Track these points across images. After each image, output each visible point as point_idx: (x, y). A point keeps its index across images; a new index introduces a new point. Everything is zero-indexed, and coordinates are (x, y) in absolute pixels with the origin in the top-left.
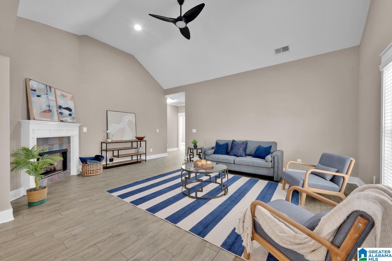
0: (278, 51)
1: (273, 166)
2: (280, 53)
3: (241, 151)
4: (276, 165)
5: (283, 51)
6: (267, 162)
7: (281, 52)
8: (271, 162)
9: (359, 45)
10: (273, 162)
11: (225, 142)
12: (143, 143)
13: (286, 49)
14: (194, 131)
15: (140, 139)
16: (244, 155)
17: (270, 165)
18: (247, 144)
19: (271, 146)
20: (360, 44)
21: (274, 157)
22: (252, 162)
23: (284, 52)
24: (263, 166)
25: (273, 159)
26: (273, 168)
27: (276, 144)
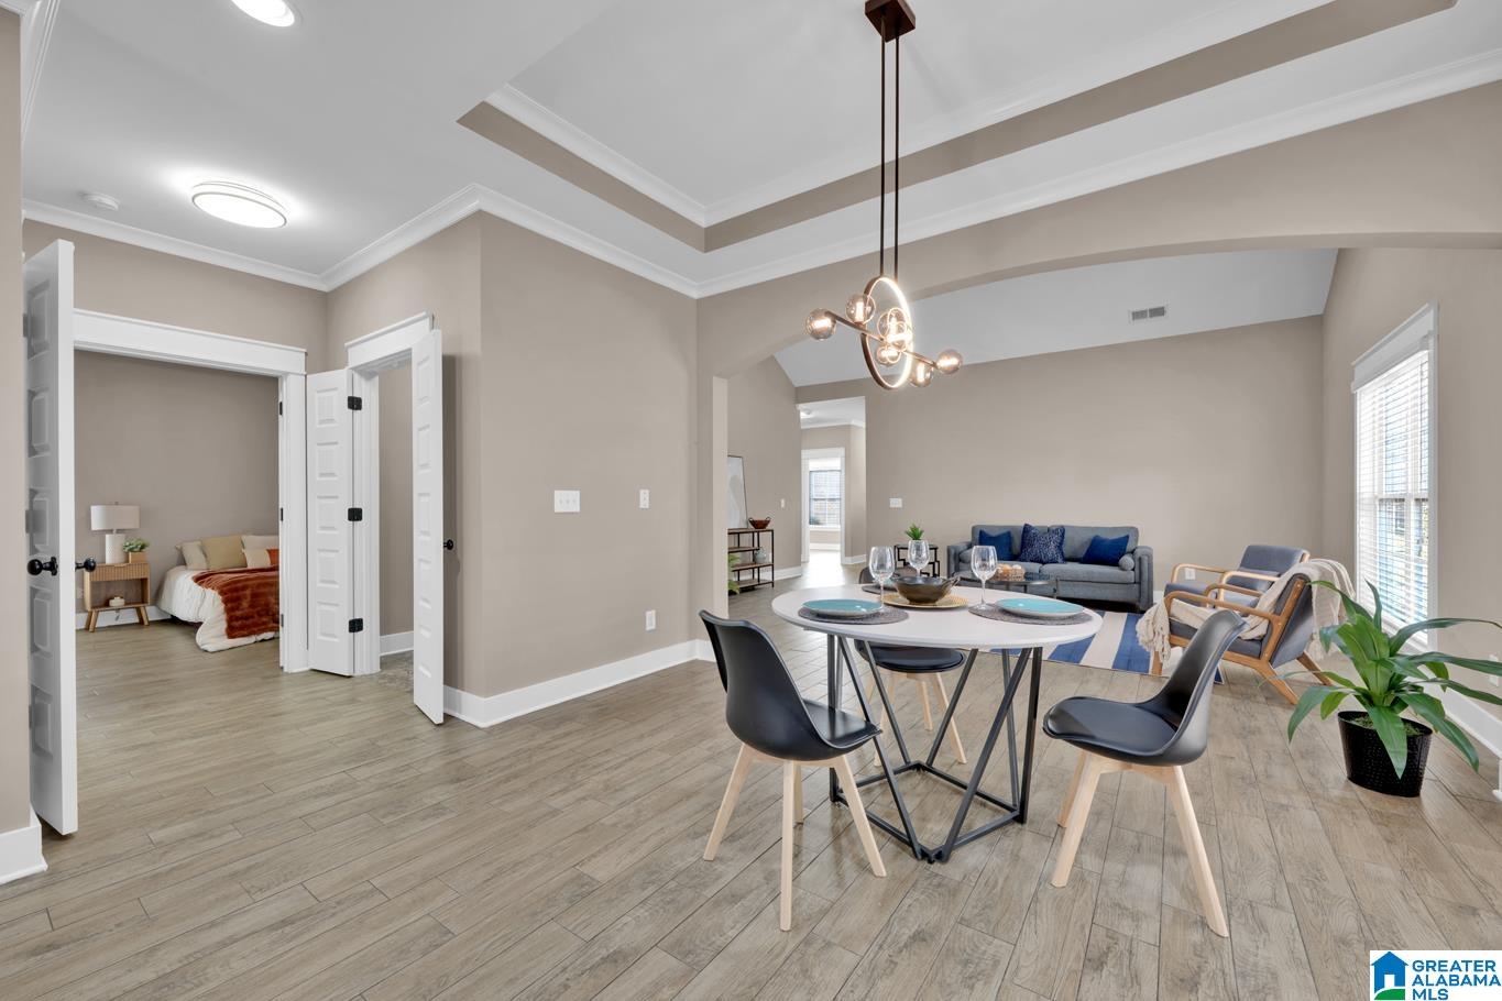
0: (1137, 315)
1: (1137, 580)
2: (1145, 320)
3: (1052, 550)
4: (1145, 576)
5: (1151, 316)
6: (1123, 570)
7: (1146, 317)
8: (1133, 570)
9: (1321, 312)
10: (1137, 570)
11: (1004, 531)
12: (765, 537)
13: (1158, 312)
14: (896, 503)
15: (760, 526)
16: (1060, 560)
17: (1131, 576)
18: (1063, 534)
19: (1128, 537)
20: (1325, 311)
21: (1140, 559)
22: (1088, 573)
23: (1154, 319)
24: (1115, 580)
25: (1137, 563)
26: (1139, 583)
27: (1136, 531)
